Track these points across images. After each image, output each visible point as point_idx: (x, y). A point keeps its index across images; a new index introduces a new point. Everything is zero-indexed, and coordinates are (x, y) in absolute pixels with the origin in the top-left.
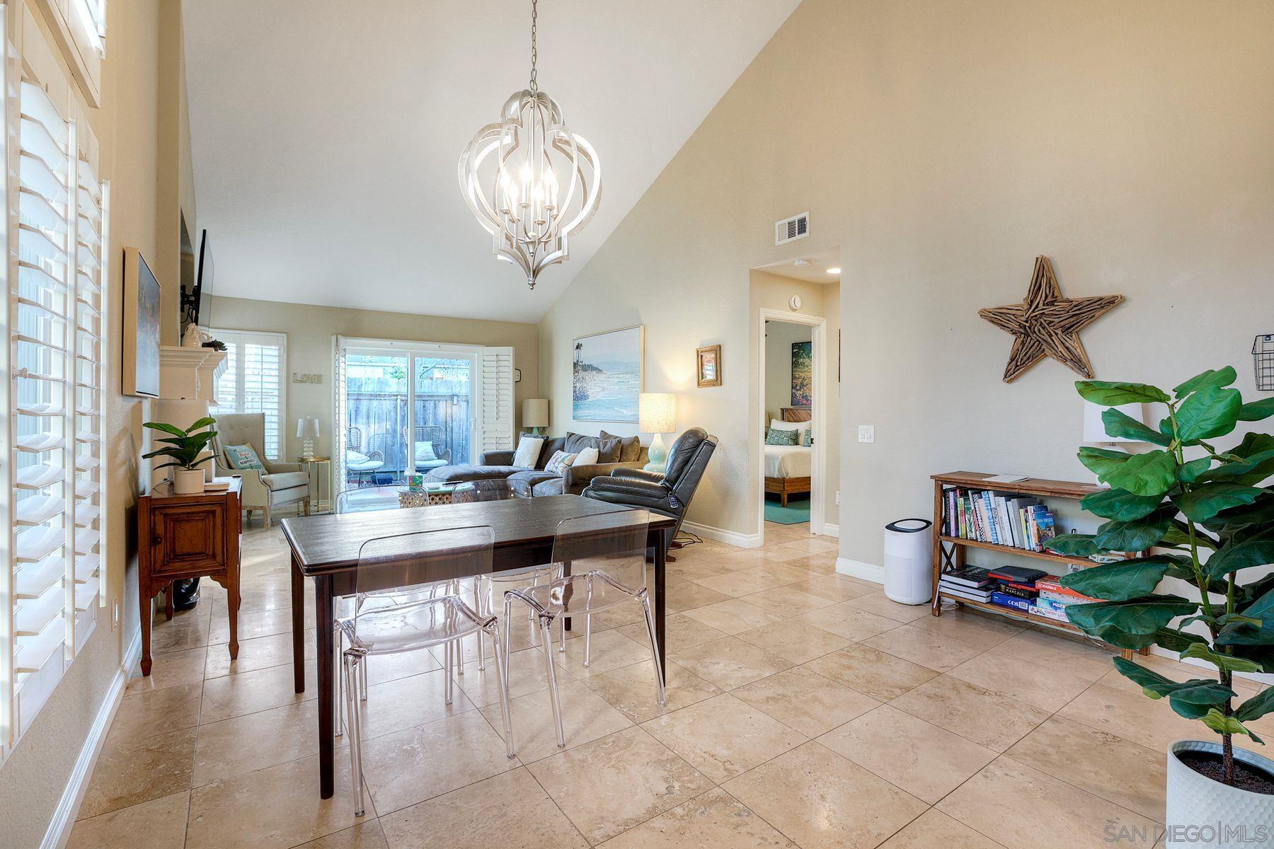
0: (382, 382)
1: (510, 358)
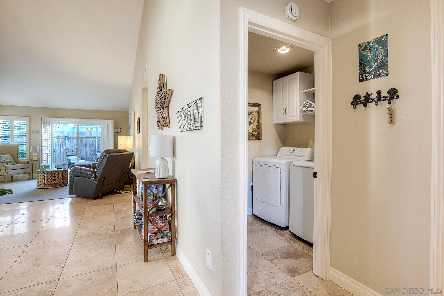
0: (91, 133)
1: (112, 124)
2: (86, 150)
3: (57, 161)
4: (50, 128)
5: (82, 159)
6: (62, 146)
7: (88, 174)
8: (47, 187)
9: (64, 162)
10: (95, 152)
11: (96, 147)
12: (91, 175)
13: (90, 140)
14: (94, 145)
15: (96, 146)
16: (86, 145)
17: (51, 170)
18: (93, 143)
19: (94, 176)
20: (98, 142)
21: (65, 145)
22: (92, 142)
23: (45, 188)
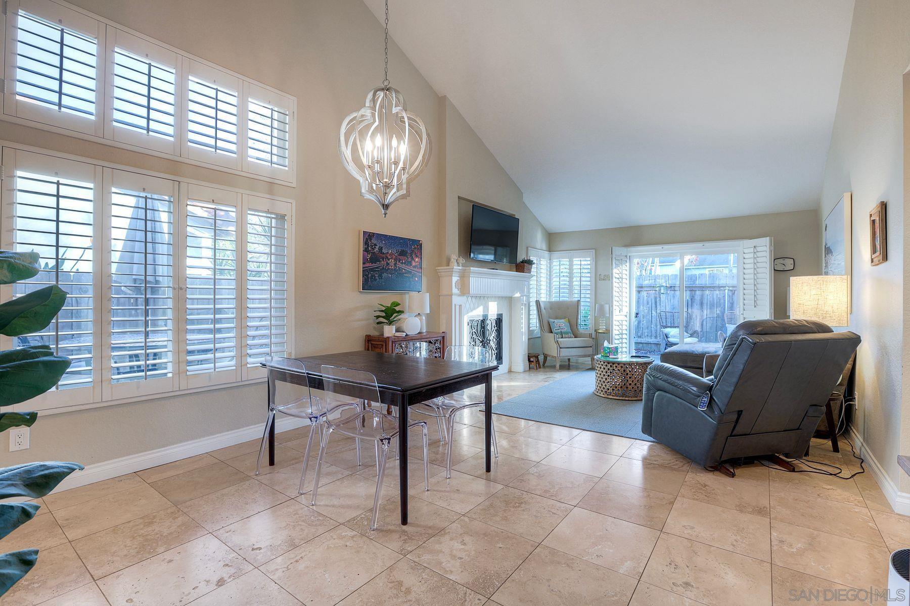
0: (714, 277)
1: (768, 249)
2: (702, 316)
3: (646, 335)
4: (628, 268)
5: (691, 336)
6: (654, 305)
7: (690, 392)
8: (610, 395)
9: (659, 338)
10: (723, 320)
11: (724, 309)
12: (699, 396)
13: (712, 292)
14: (719, 303)
15: (725, 306)
16: (702, 304)
17: (619, 360)
18: (718, 301)
19: (706, 400)
20: (731, 297)
21: (660, 304)
22: (715, 297)
23: (606, 396)
